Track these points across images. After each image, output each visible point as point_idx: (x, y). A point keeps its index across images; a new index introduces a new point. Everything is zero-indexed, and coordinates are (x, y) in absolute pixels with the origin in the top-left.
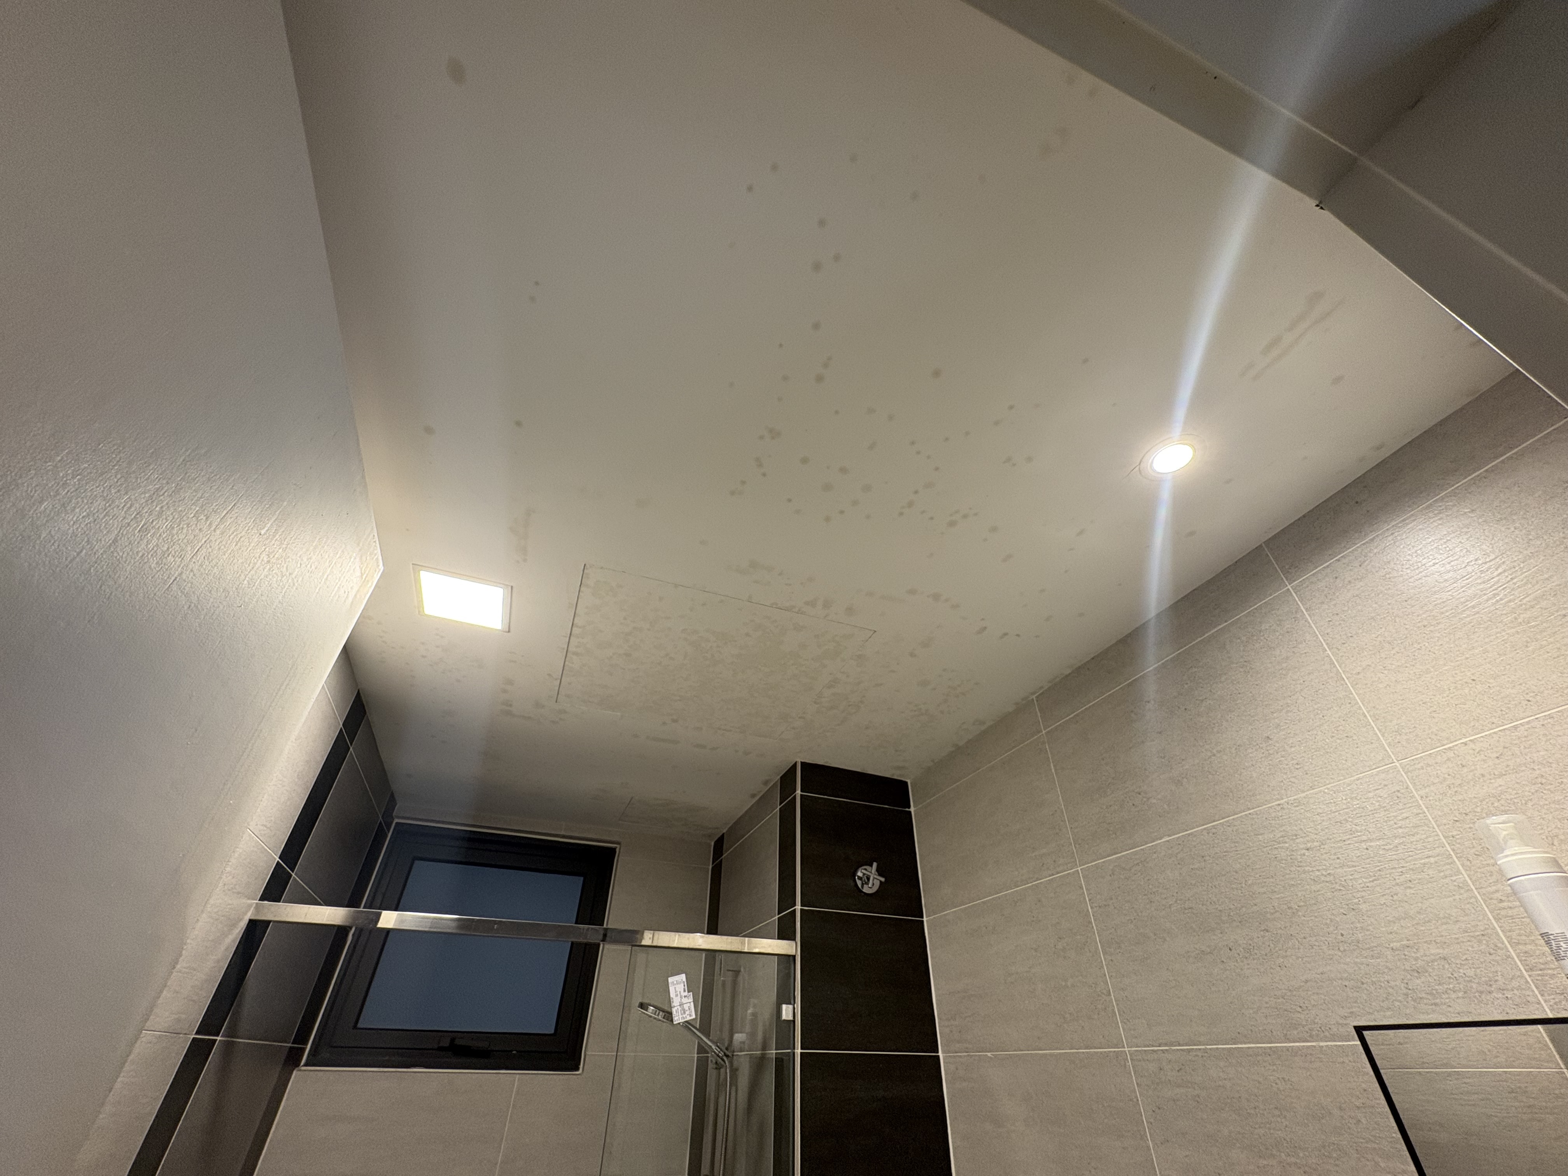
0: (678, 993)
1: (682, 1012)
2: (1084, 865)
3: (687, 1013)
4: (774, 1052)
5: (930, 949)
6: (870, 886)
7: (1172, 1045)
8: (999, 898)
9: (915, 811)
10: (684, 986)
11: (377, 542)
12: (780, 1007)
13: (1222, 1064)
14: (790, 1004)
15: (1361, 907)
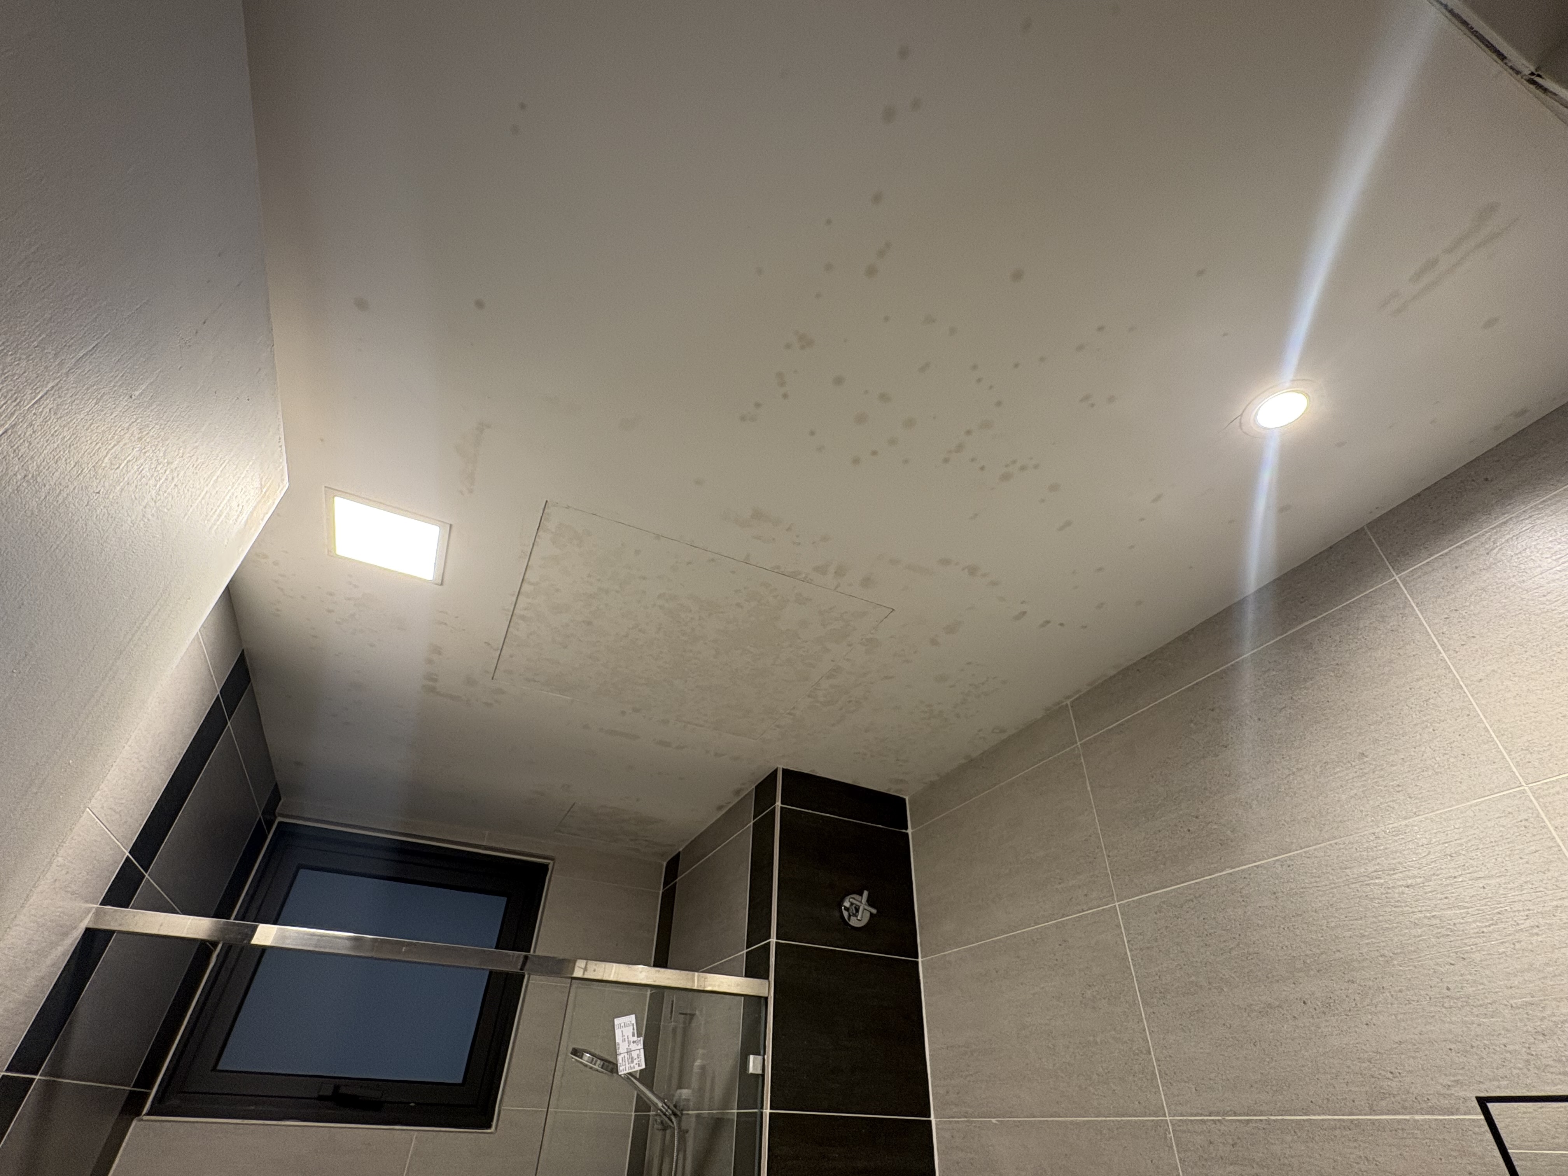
0: (626, 1037)
1: (630, 1060)
2: (1122, 900)
3: (636, 1061)
4: (736, 1111)
5: (925, 996)
6: (859, 918)
7: (1226, 1114)
8: (1014, 936)
9: (912, 833)
10: (633, 1029)
11: (284, 447)
12: (746, 1058)
13: (1289, 1138)
14: (759, 1055)
15: (1474, 956)
